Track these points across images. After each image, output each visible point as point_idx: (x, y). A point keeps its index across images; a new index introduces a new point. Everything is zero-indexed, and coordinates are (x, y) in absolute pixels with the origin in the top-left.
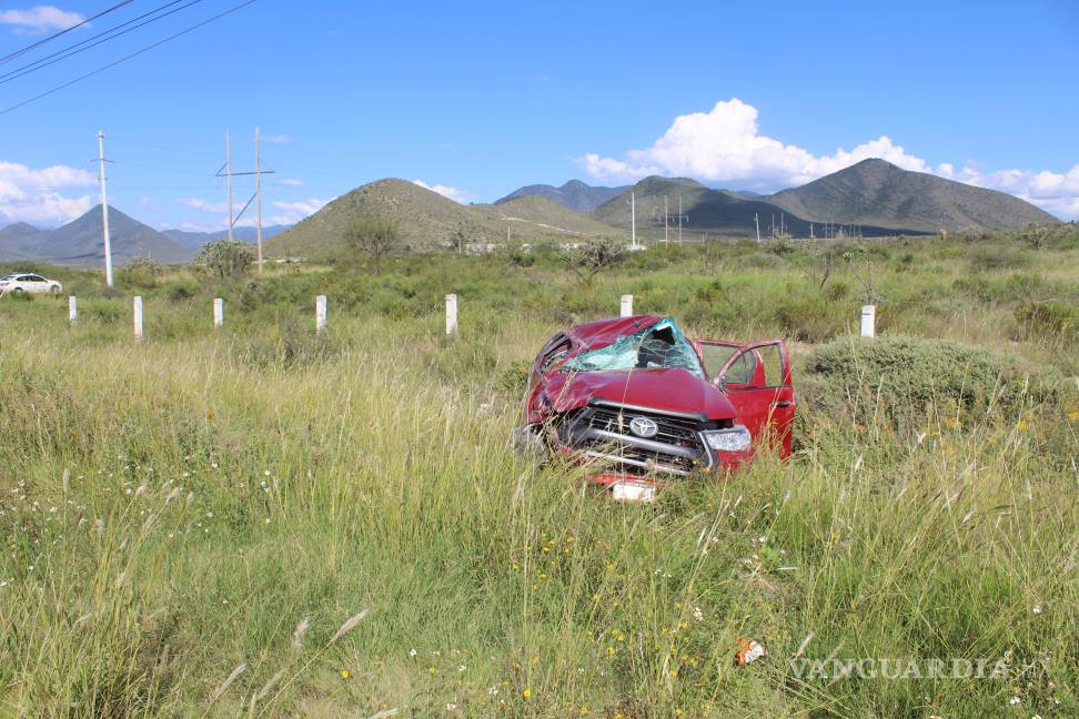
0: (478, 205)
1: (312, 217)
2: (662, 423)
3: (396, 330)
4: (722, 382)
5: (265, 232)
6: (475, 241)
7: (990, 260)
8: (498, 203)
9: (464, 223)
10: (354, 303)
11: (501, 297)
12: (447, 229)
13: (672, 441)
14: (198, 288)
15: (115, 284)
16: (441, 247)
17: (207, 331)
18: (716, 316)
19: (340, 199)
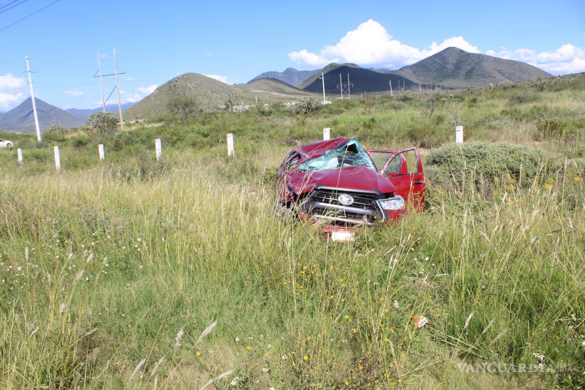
0: (238, 85)
1: (148, 97)
2: (356, 197)
3: (200, 155)
4: (385, 172)
5: (123, 106)
6: (238, 104)
7: (519, 98)
8: (249, 83)
9: (231, 95)
10: (176, 142)
11: (256, 133)
12: (222, 99)
13: (361, 207)
14: (89, 140)
15: (42, 140)
16: (219, 109)
17: (96, 163)
18: (375, 137)
19: (163, 86)
